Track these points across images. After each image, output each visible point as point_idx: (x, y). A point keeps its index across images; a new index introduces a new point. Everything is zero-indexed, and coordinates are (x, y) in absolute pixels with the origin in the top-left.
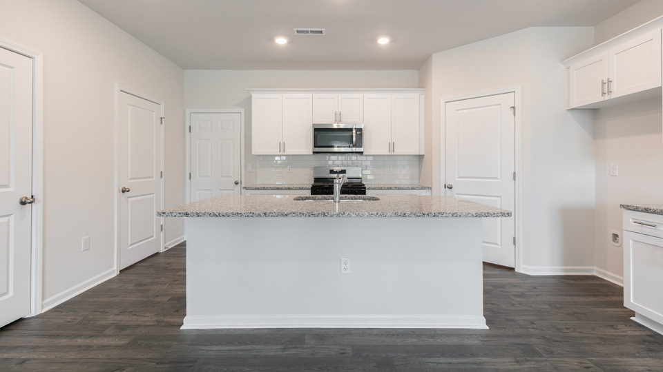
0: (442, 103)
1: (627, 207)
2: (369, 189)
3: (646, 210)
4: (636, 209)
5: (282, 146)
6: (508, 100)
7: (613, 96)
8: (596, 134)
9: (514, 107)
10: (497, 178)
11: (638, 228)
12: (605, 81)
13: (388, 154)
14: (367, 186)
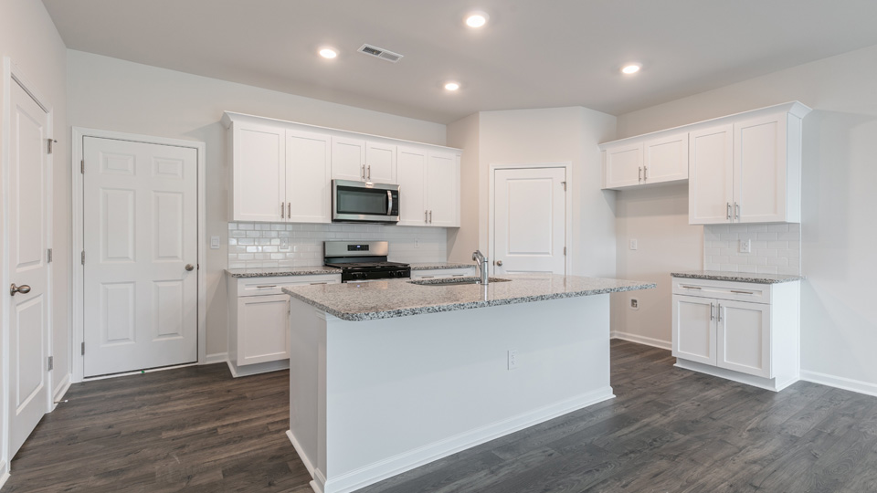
0: (492, 169)
1: (676, 275)
2: (414, 269)
3: (693, 277)
4: (685, 276)
5: (285, 209)
6: (559, 175)
7: (648, 182)
8: (618, 213)
9: (565, 183)
10: (548, 253)
11: (685, 291)
12: (642, 168)
13: (424, 224)
14: (412, 267)
